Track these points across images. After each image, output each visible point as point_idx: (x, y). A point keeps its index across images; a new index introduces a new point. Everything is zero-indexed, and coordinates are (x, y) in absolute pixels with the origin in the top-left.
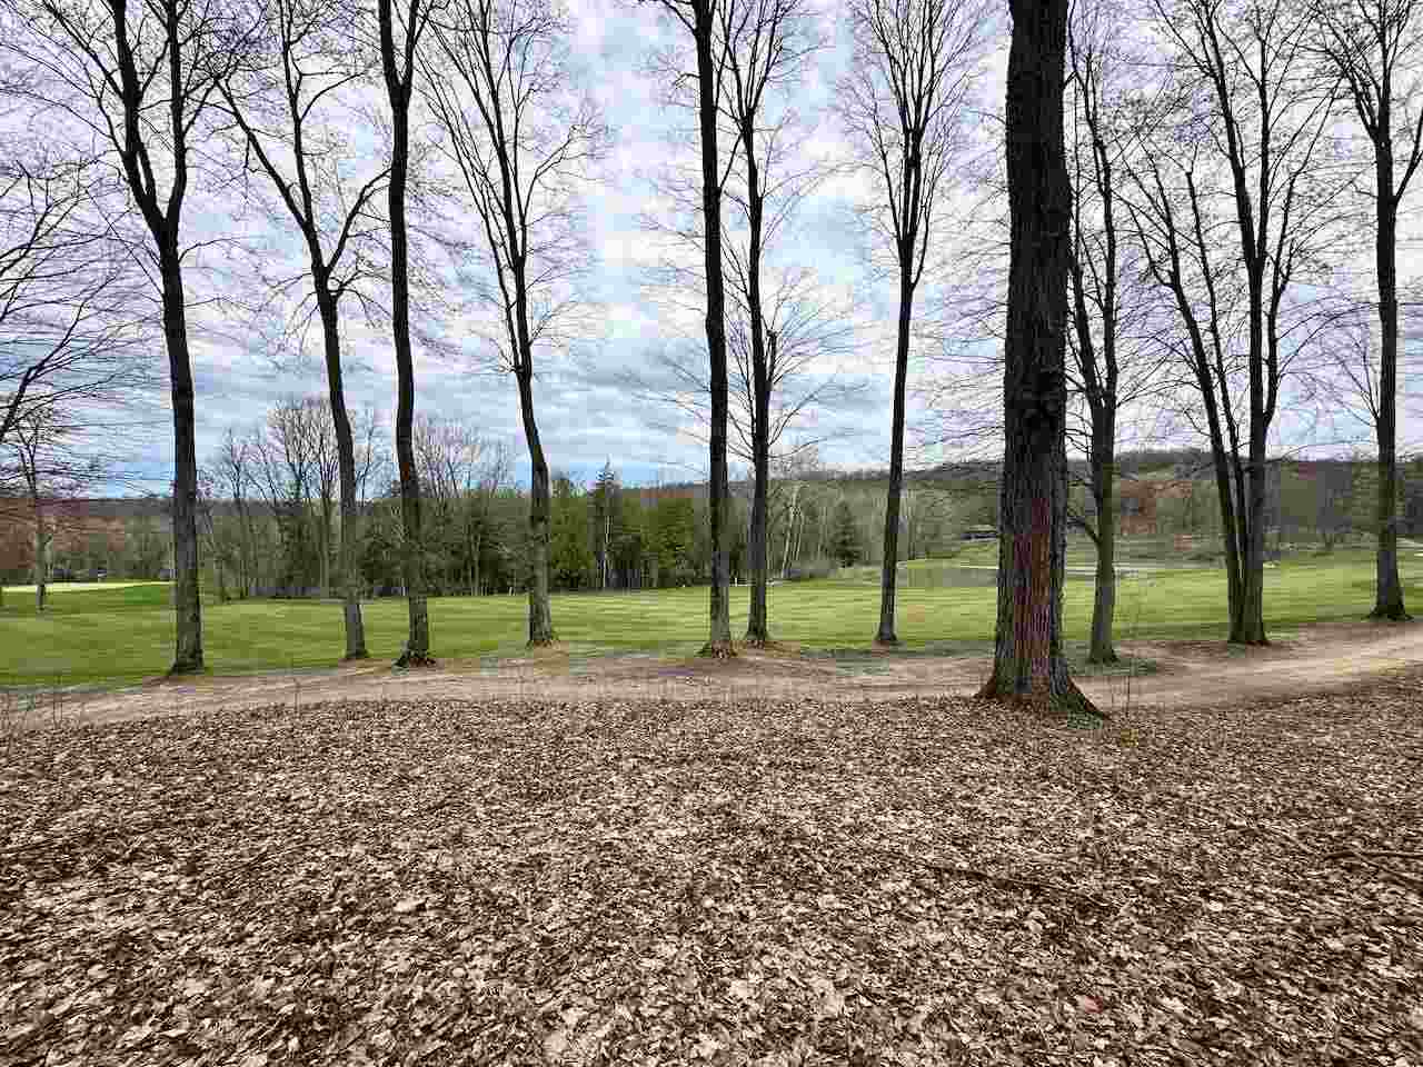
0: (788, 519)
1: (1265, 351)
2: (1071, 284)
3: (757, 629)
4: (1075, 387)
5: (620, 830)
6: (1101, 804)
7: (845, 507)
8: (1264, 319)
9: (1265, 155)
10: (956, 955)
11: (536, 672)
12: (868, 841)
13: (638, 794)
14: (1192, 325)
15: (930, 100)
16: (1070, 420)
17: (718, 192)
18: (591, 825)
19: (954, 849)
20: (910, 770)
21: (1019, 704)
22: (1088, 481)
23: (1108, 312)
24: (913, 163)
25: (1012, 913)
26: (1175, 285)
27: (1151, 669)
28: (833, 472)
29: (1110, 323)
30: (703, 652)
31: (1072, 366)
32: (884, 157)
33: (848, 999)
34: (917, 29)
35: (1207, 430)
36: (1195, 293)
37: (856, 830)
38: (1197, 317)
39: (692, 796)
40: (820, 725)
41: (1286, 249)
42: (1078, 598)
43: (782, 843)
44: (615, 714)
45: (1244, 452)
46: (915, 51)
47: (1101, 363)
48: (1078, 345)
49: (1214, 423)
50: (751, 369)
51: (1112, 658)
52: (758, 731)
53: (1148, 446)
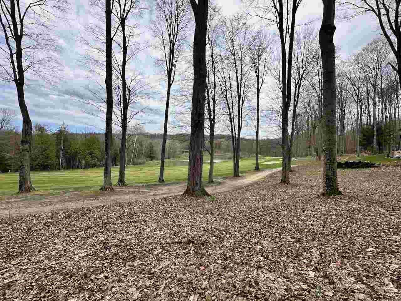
0: (133, 146)
1: (240, 116)
2: (206, 93)
3: (121, 180)
4: (207, 118)
5: (56, 260)
6: (208, 217)
7: (151, 144)
8: (240, 108)
9: (241, 74)
10: (173, 267)
11: (20, 204)
12: (151, 240)
13: (67, 244)
14: (229, 107)
15: (176, 37)
16: (205, 125)
17: (112, 39)
18: (42, 261)
19: (174, 236)
20: (165, 217)
21: (193, 195)
22: (209, 140)
23: (214, 101)
24: (172, 52)
25: (187, 250)
26: (226, 98)
27: (220, 183)
28: (148, 133)
29: (214, 104)
30: (101, 189)
31: (206, 112)
32: (164, 47)
33: (140, 291)
34: (174, 17)
35: (231, 131)
36: (230, 100)
37: (147, 238)
38: (230, 106)
39: (91, 240)
40: (140, 208)
41: (244, 95)
42: (206, 168)
43: (123, 248)
44: (60, 216)
45: (237, 136)
46: (173, 22)
47: (212, 113)
48: (208, 108)
49: (232, 129)
50: (122, 99)
51: (212, 182)
52: (119, 213)
53: (220, 133)
